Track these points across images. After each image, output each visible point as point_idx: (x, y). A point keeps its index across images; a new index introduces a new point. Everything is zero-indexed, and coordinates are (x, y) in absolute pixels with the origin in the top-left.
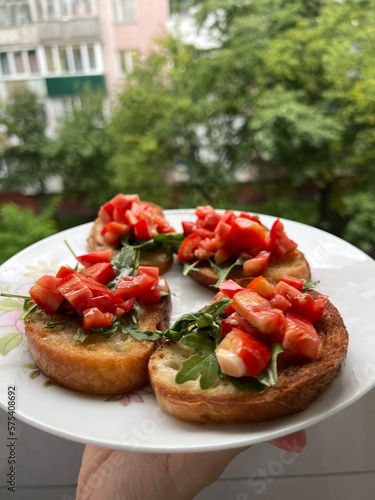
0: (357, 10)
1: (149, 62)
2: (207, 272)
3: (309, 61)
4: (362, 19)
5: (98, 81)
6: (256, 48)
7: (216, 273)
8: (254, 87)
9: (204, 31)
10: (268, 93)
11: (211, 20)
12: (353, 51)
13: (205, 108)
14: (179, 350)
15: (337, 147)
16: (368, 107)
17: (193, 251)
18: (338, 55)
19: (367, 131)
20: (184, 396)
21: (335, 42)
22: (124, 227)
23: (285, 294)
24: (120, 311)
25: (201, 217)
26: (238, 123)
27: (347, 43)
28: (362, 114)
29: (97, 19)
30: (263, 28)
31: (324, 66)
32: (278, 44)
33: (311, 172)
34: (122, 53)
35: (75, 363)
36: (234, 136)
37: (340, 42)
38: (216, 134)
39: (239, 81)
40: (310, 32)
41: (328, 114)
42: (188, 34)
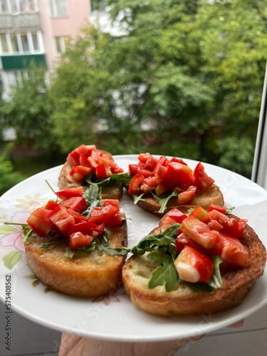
0: (222, 10)
1: (77, 45)
2: (150, 201)
3: (190, 45)
4: (226, 15)
5: (41, 59)
6: (153, 35)
7: (158, 202)
8: (153, 63)
9: (117, 24)
10: (163, 68)
11: (121, 16)
12: (220, 39)
13: (119, 78)
14: (142, 262)
15: (211, 106)
16: (232, 77)
17: (140, 186)
18: (210, 41)
19: (231, 94)
20: (154, 298)
21: (208, 32)
22: (88, 169)
23: (218, 219)
24: (95, 233)
25: (143, 161)
26: (142, 89)
27: (217, 33)
28: (227, 82)
29: (38, 14)
30: (158, 21)
31: (201, 49)
32: (169, 33)
33: (193, 124)
34: (57, 38)
35: (68, 275)
36: (139, 99)
37: (212, 32)
38: (126, 97)
39: (142, 59)
40: (191, 25)
41: (204, 83)
42: (106, 26)
